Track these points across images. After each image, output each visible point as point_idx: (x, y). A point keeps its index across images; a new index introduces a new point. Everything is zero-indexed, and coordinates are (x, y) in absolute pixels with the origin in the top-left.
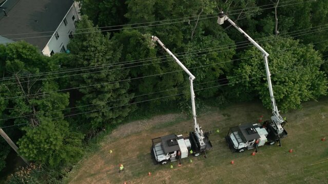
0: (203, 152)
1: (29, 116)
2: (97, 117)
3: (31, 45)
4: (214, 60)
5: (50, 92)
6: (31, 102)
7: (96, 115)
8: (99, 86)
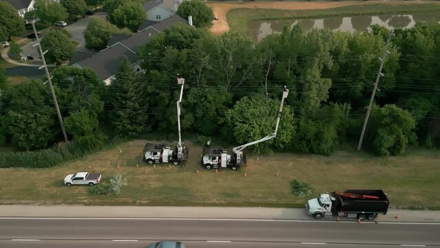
0: (180, 162)
1: (77, 109)
2: (119, 125)
3: (90, 68)
4: (210, 102)
5: (94, 99)
6: (81, 101)
7: (119, 123)
8: (124, 102)
